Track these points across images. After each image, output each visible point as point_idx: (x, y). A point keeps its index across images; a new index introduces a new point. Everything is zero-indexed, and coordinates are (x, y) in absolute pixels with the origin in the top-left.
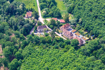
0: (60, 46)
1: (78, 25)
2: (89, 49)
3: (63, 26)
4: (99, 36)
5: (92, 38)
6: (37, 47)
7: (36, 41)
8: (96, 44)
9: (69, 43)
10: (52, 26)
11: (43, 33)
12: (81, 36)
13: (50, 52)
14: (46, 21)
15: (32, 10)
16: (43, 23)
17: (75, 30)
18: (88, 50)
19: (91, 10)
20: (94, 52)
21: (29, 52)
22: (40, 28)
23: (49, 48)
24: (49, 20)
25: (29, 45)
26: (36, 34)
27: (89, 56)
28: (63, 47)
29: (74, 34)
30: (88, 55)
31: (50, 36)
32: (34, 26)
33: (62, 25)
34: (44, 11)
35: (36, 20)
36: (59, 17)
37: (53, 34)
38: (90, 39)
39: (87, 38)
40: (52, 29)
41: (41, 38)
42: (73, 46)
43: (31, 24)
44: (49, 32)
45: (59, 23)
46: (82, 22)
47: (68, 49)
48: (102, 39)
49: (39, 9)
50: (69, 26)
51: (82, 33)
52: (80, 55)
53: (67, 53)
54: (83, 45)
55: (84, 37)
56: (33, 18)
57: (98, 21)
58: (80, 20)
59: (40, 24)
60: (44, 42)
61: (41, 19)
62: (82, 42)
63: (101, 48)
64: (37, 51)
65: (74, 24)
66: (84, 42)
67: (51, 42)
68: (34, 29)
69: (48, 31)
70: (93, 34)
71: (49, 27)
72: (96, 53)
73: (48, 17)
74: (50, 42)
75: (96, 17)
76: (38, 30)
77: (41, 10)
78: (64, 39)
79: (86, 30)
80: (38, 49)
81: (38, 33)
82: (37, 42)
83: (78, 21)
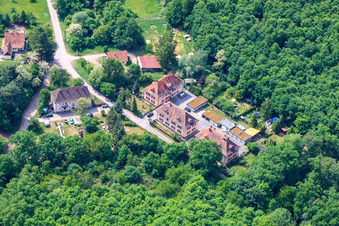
0: (148, 170)
1: (212, 79)
2: (261, 178)
3: (154, 85)
4: (299, 120)
5: (269, 127)
6: (54, 179)
7: (50, 156)
8: (289, 158)
9: (181, 157)
10: (108, 86)
11: (76, 119)
12: (228, 123)
13: (111, 200)
14: (83, 64)
15: (24, 21)
16: (75, 75)
17: (203, 100)
18: (261, 186)
19: (259, 14)
20: (284, 191)
21: (22, 203)
22: (61, 97)
23: (105, 180)
24: (95, 59)
25: (24, 176)
26: (46, 121)
27: (265, 209)
28: (161, 175)
29: (198, 116)
30: (261, 203)
31: (104, 127)
32: (36, 90)
33: (148, 82)
34: (75, 26)
35: (44, 64)
36: (137, 45)
37: (116, 120)
38: (263, 134)
39: (252, 132)
40: (112, 97)
41: (70, 143)
42: (197, 167)
43: (27, 84)
44: (97, 113)
45: (136, 71)
46: (227, 65)
47: (182, 183)
48: (313, 136)
49: (54, 14)
50: (177, 82)
51: (229, 111)
52: (229, 207)
53: (179, 200)
54: (236, 161)
55: (241, 126)
56: (33, 55)
57: (289, 56)
58: (220, 55)
59: (61, 79)
60: (83, 158)
61: (65, 59)
62: (234, 149)
63: (312, 175)
64: (55, 198)
65: (198, 75)
66: (242, 150)
67: (112, 157)
68: (39, 102)
69: (94, 106)
70: (275, 114)
71: (97, 89)
72: (291, 196)
73: (91, 46)
74: (105, 156)
75: (282, 41)
76: (57, 107)
77: (62, 17)
78: (162, 137)
79: (246, 96)
80: (59, 187)
81: (56, 118)
82: (56, 158)
83: (211, 60)
